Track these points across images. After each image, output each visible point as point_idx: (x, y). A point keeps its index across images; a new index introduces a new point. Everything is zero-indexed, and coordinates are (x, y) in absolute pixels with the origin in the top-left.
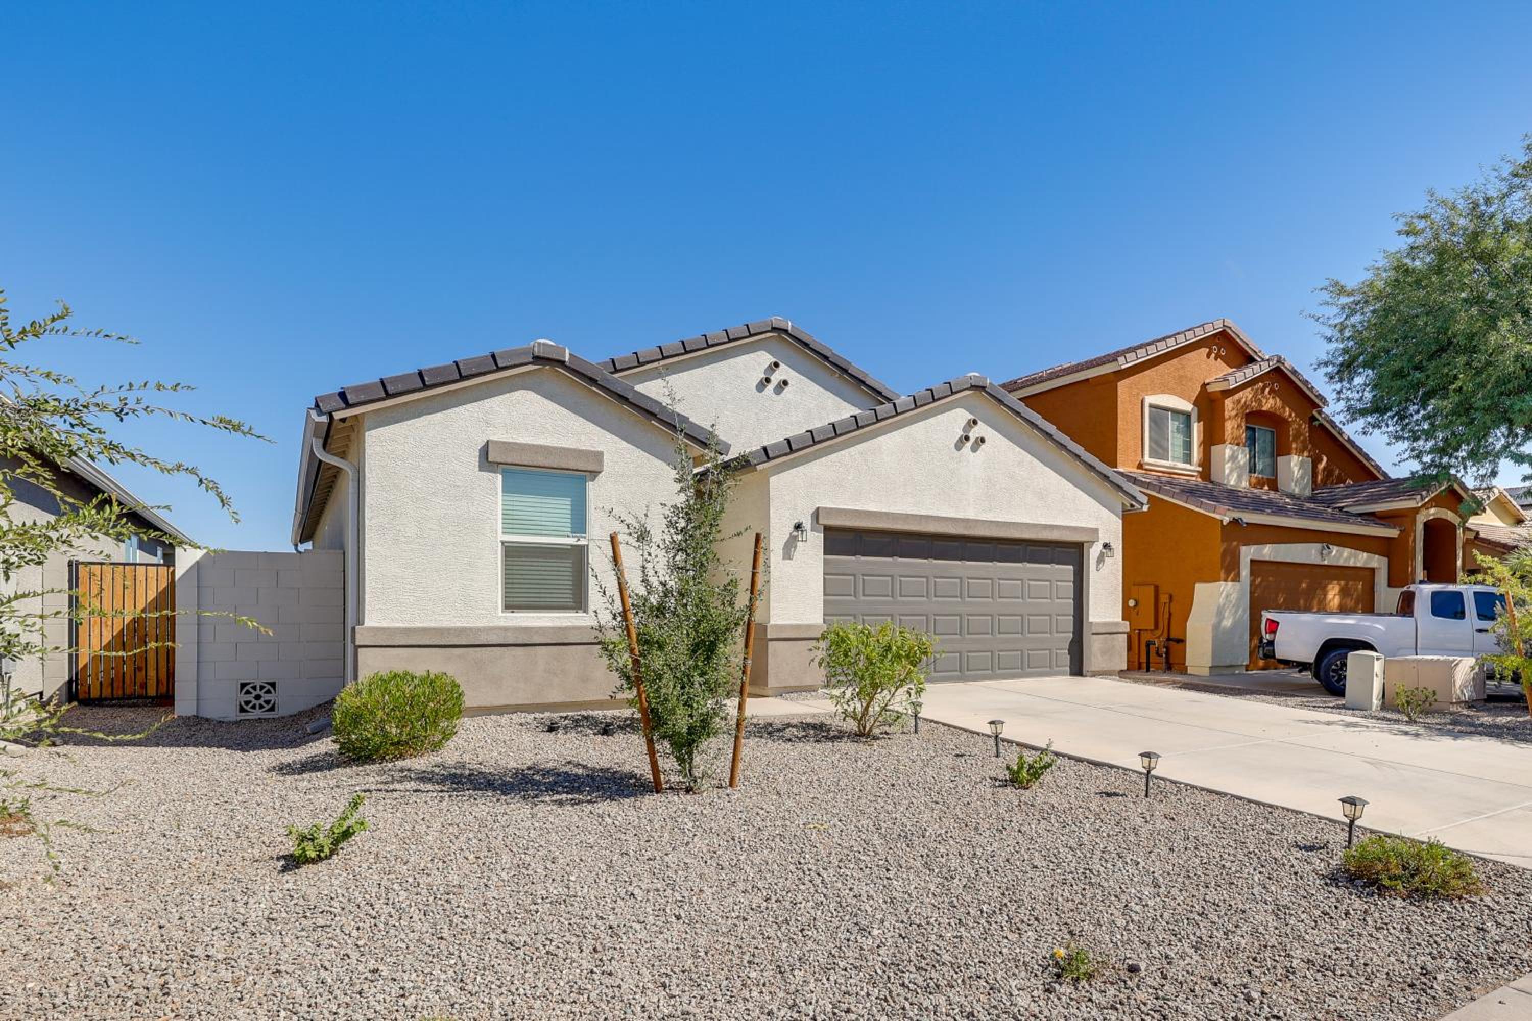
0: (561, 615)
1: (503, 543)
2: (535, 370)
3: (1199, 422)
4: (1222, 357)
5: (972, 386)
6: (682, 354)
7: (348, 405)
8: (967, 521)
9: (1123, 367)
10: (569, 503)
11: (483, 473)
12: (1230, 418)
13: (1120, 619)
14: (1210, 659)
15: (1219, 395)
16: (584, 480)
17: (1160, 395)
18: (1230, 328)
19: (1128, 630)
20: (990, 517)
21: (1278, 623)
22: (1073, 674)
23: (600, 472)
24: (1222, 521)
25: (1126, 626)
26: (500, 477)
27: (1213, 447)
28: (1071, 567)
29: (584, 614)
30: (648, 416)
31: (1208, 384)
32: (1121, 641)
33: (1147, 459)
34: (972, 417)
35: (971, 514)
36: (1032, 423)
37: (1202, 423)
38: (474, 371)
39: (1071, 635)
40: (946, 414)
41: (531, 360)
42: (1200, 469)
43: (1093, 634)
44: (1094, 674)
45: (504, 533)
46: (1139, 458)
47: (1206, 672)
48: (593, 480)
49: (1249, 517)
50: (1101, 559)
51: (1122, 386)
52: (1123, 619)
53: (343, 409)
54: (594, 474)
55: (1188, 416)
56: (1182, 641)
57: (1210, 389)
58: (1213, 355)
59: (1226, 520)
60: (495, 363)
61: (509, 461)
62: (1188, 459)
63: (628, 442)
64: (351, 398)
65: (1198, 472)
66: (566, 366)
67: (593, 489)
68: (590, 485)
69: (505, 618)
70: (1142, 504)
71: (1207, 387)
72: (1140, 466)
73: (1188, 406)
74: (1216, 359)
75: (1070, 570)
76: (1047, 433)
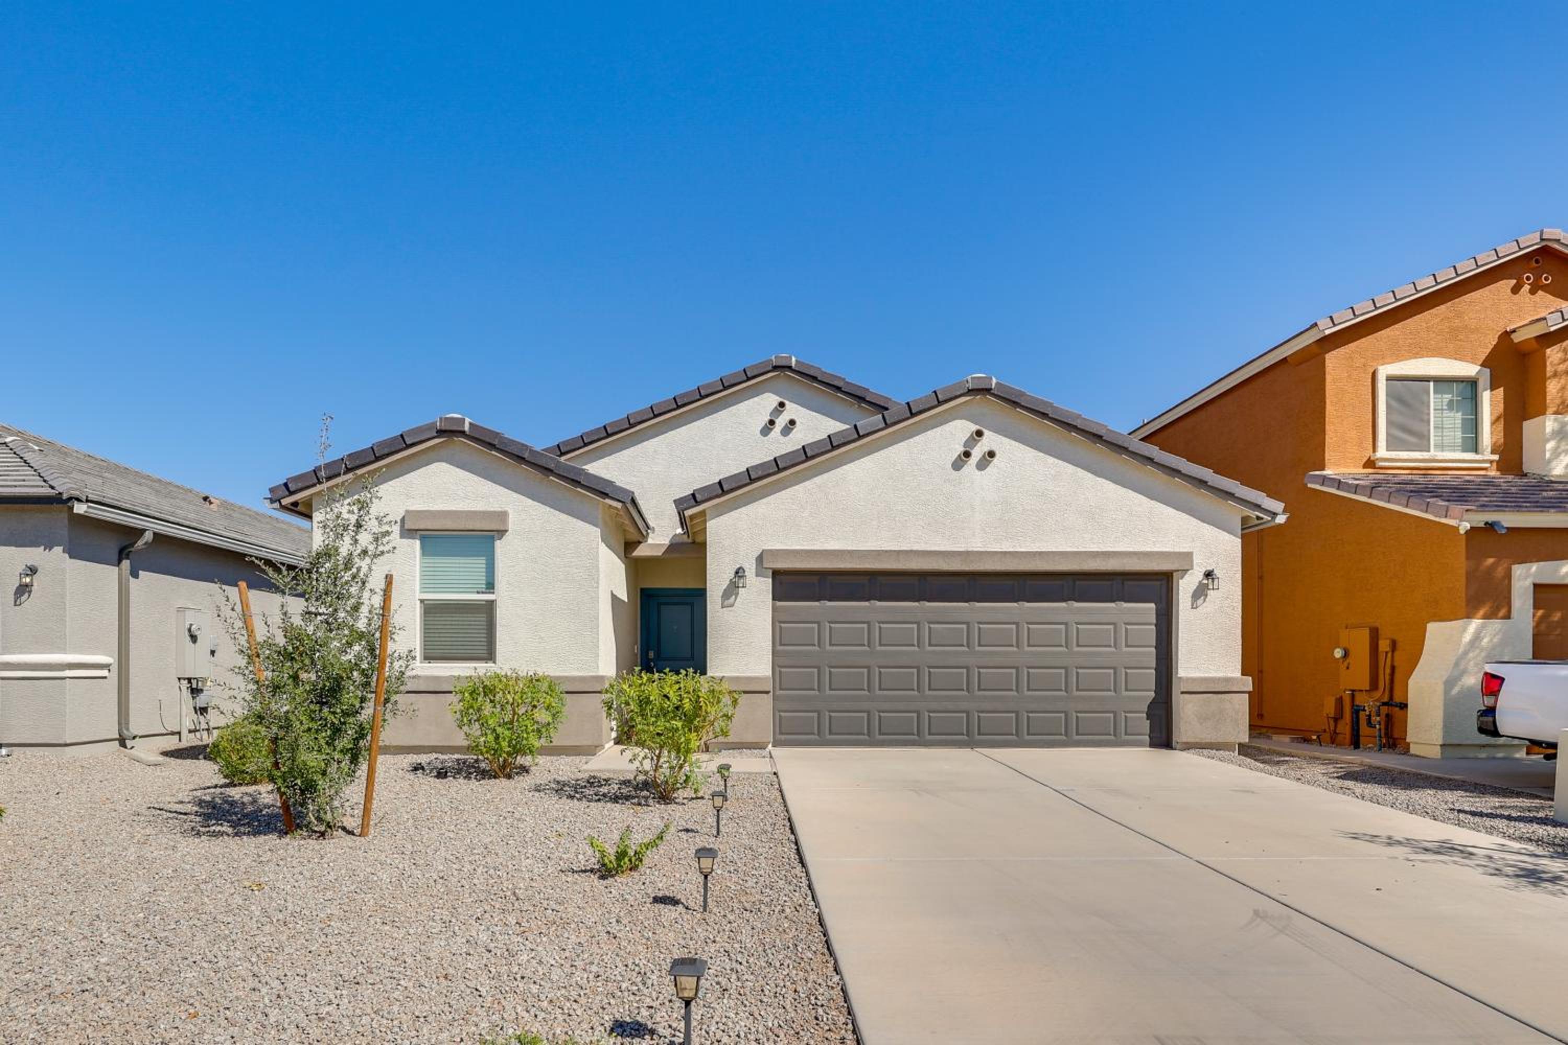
0: (464, 665)
1: (422, 601)
2: (442, 442)
3: (1493, 388)
4: (1545, 288)
5: (969, 391)
6: (674, 410)
7: (291, 493)
8: (967, 554)
9: (1327, 332)
10: (484, 562)
11: (404, 540)
12: (1555, 375)
13: (1238, 674)
14: (1441, 734)
15: (1535, 345)
16: (492, 539)
17: (1413, 361)
18: (1558, 241)
19: (1251, 689)
20: (1006, 547)
21: (1502, 680)
22: (1154, 744)
23: (506, 531)
24: (1457, 529)
25: (1248, 683)
26: (418, 542)
27: (1524, 422)
28: (1153, 605)
29: (493, 665)
30: (545, 472)
31: (1514, 331)
32: (1241, 704)
33: (1382, 452)
34: (975, 428)
35: (977, 545)
36: (1069, 424)
37: (1500, 391)
38: (386, 451)
39: (1153, 694)
40: (939, 429)
41: (436, 434)
42: (1496, 457)
43: (1183, 693)
44: (1188, 747)
45: (421, 592)
46: (1369, 453)
47: (1435, 752)
48: (500, 539)
49: (1510, 519)
50: (1200, 592)
51: (1333, 360)
52: (1243, 674)
53: (287, 496)
54: (502, 533)
55: (1472, 383)
56: (1404, 706)
57: (1517, 338)
58: (1527, 288)
59: (1465, 526)
60: (402, 443)
61: (422, 527)
62: (1474, 445)
63: (533, 500)
64: (292, 487)
65: (1491, 462)
66: (466, 435)
67: (500, 546)
68: (498, 543)
69: (422, 668)
70: (1275, 514)
71: (1513, 336)
72: (1370, 464)
73: (1470, 370)
74: (1533, 292)
75: (1150, 609)
76: (1095, 435)
